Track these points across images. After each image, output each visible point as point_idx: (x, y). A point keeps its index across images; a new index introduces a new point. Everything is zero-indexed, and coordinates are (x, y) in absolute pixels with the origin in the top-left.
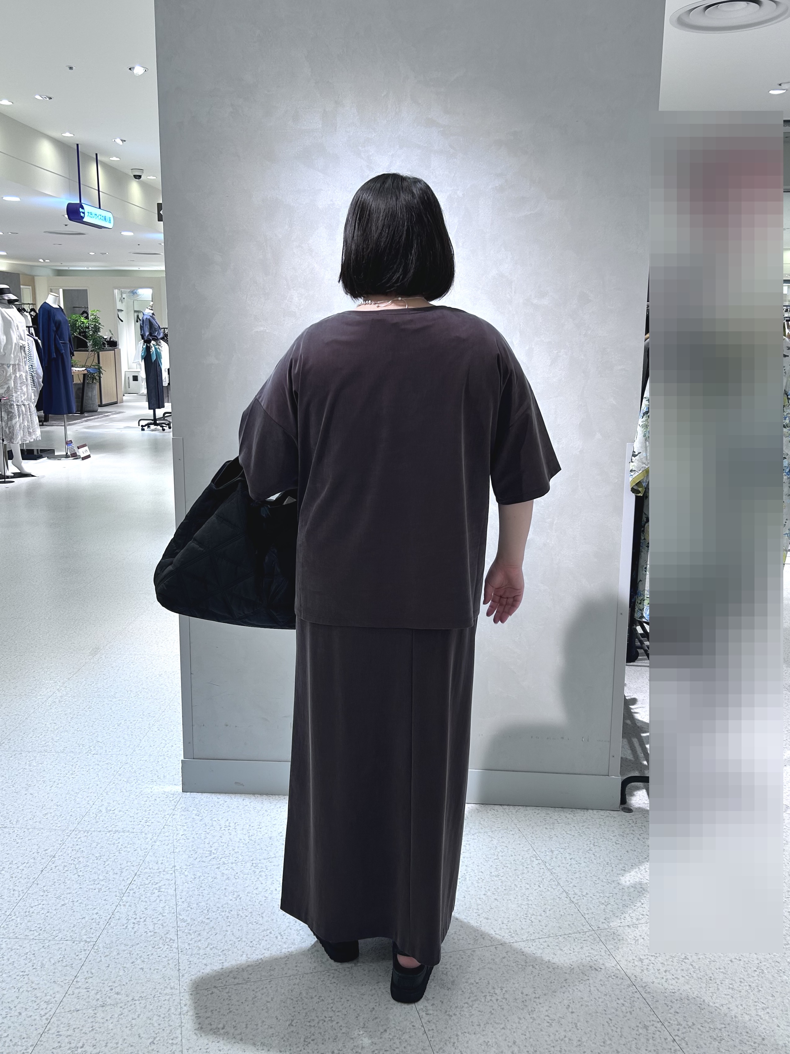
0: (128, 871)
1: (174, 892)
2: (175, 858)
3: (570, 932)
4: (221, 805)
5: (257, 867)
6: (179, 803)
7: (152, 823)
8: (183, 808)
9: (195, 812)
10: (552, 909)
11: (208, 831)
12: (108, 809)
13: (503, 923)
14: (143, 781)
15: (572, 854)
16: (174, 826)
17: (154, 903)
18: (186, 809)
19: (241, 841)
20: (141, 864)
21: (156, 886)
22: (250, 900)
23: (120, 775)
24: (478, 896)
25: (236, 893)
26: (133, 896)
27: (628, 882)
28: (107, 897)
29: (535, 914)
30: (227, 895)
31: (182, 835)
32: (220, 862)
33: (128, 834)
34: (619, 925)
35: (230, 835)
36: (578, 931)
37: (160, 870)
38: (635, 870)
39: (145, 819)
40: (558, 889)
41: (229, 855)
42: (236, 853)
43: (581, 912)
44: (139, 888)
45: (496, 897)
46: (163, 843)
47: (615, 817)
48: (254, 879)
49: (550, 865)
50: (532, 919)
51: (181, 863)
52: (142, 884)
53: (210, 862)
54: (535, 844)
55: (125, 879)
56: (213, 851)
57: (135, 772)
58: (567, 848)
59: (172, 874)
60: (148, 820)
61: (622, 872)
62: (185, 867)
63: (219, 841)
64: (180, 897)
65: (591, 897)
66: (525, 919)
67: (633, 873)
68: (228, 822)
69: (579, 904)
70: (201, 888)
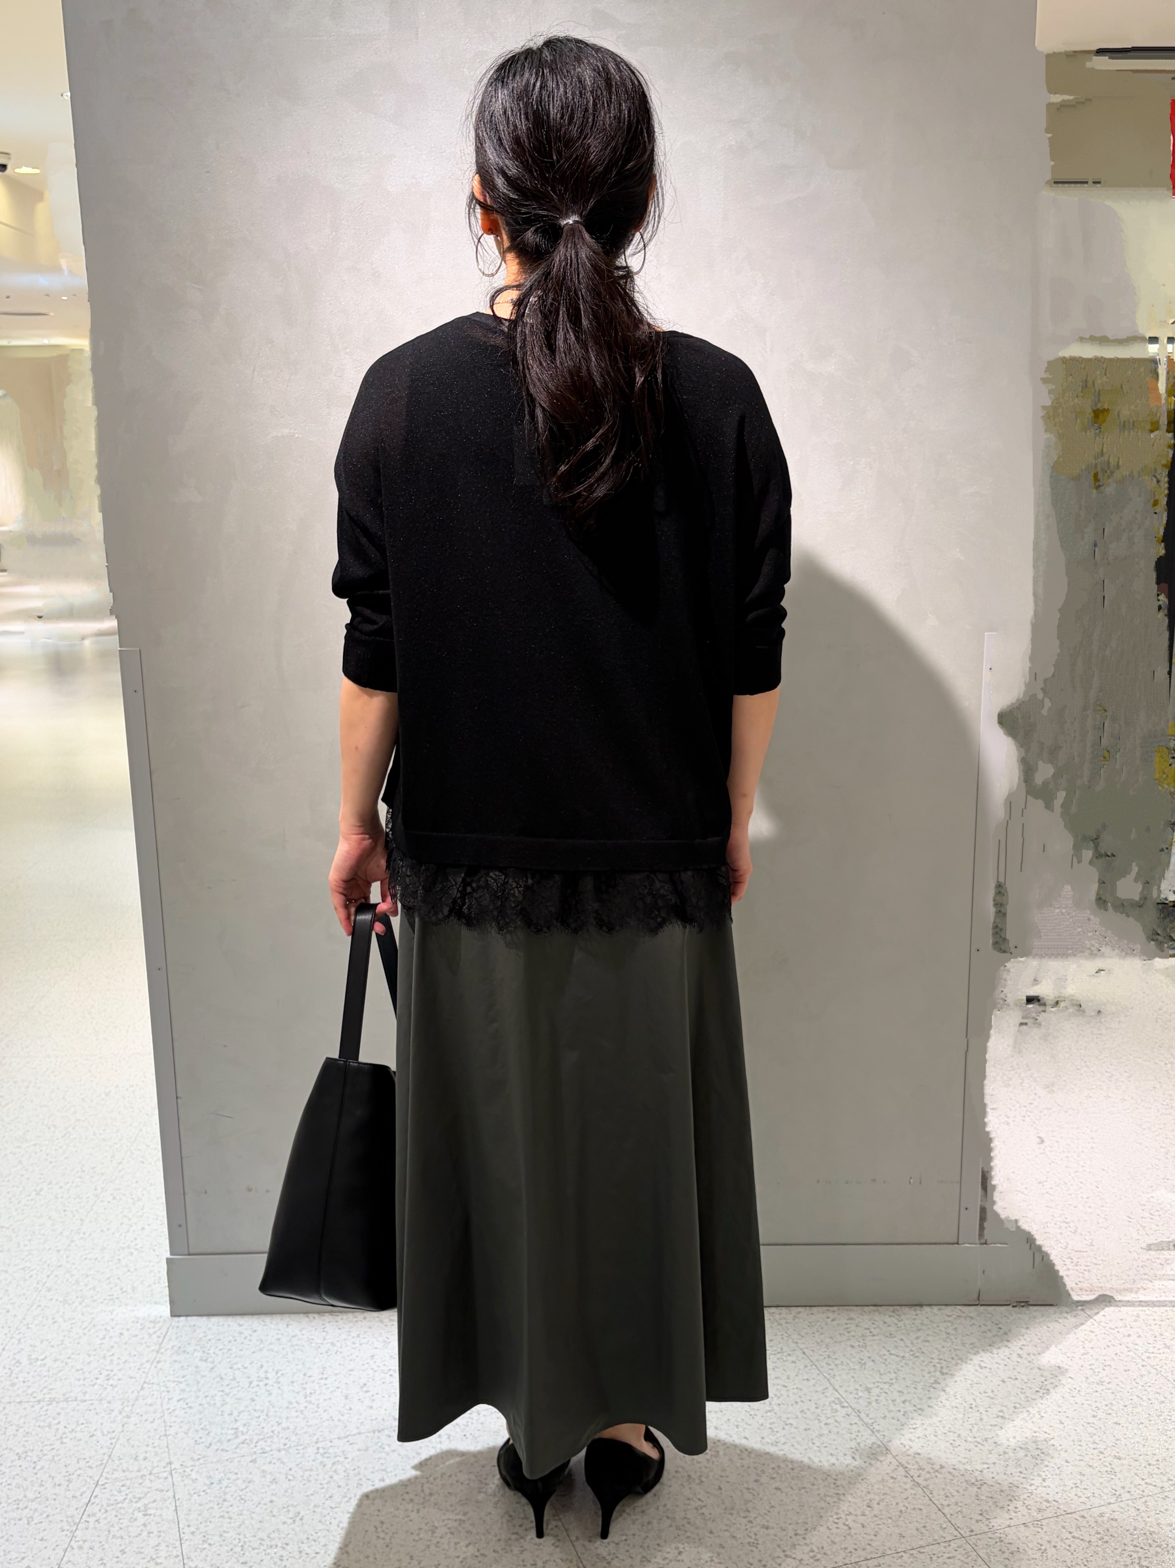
0: (81, 1478)
1: (174, 1514)
2: (170, 1447)
3: (921, 1543)
4: (245, 1338)
5: (326, 1455)
6: (167, 1338)
7: (119, 1380)
8: (176, 1348)
9: (198, 1354)
10: (882, 1500)
11: (227, 1390)
12: (33, 1357)
13: (796, 1534)
14: (95, 1298)
15: (905, 1391)
16: (162, 1384)
17: (138, 1538)
18: (182, 1349)
19: (291, 1406)
20: (105, 1462)
21: (140, 1505)
22: (320, 1521)
23: (49, 1290)
24: (746, 1486)
25: (291, 1508)
26: (95, 1528)
27: (1011, 1440)
28: (45, 1532)
29: (853, 1512)
30: (275, 1512)
31: (179, 1401)
32: (255, 1449)
33: (75, 1403)
34: (1008, 1523)
35: (270, 1394)
36: (936, 1540)
37: (145, 1472)
38: (1021, 1416)
39: (105, 1373)
40: (888, 1461)
41: (271, 1434)
42: (284, 1429)
43: (936, 1502)
44: (106, 1511)
45: (778, 1484)
46: (144, 1417)
47: (971, 1317)
48: (324, 1479)
49: (868, 1415)
50: (850, 1522)
51: (182, 1455)
52: (112, 1502)
53: (238, 1450)
54: (837, 1378)
55: (78, 1494)
56: (241, 1429)
57: (77, 1282)
58: (894, 1381)
59: (166, 1478)
60: (112, 1374)
61: (999, 1420)
62: (190, 1463)
63: (250, 1408)
64: (187, 1523)
65: (949, 1473)
66: (837, 1523)
67: (1018, 1422)
68: (263, 1370)
69: (931, 1487)
70: (226, 1503)
